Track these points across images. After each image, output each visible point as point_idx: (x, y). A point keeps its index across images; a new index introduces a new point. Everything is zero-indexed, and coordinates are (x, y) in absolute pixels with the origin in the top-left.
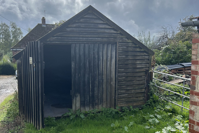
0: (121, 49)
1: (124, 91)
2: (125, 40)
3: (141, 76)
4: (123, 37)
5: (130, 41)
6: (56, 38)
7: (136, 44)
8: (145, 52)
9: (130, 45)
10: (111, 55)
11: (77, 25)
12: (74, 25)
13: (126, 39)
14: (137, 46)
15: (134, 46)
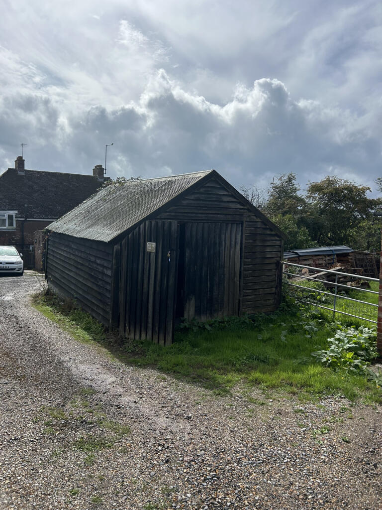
0: (248, 232)
1: (250, 291)
2: (253, 219)
3: (270, 270)
4: (250, 214)
5: (258, 220)
6: (168, 214)
7: (266, 225)
8: (276, 235)
9: (259, 225)
10: (236, 238)
11: (196, 196)
12: (193, 197)
13: (255, 217)
14: (268, 227)
15: (263, 226)
